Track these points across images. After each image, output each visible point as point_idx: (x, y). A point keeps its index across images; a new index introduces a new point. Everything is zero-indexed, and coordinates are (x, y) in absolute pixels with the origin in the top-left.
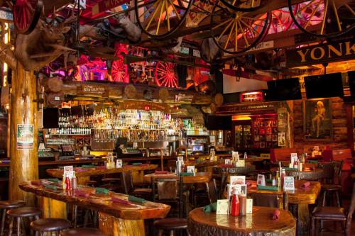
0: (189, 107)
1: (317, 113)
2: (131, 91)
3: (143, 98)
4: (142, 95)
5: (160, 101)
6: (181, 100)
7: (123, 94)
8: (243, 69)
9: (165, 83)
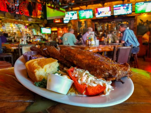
0: (34, 24)
1: (82, 26)
2: (8, 15)
3: (14, 19)
4: (13, 17)
5: (22, 21)
6: (31, 21)
7: (5, 16)
8: (55, 7)
9: (24, 13)
